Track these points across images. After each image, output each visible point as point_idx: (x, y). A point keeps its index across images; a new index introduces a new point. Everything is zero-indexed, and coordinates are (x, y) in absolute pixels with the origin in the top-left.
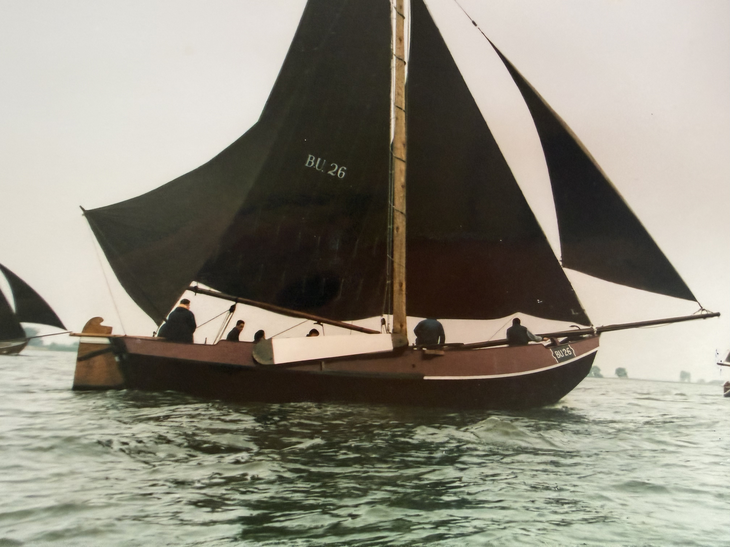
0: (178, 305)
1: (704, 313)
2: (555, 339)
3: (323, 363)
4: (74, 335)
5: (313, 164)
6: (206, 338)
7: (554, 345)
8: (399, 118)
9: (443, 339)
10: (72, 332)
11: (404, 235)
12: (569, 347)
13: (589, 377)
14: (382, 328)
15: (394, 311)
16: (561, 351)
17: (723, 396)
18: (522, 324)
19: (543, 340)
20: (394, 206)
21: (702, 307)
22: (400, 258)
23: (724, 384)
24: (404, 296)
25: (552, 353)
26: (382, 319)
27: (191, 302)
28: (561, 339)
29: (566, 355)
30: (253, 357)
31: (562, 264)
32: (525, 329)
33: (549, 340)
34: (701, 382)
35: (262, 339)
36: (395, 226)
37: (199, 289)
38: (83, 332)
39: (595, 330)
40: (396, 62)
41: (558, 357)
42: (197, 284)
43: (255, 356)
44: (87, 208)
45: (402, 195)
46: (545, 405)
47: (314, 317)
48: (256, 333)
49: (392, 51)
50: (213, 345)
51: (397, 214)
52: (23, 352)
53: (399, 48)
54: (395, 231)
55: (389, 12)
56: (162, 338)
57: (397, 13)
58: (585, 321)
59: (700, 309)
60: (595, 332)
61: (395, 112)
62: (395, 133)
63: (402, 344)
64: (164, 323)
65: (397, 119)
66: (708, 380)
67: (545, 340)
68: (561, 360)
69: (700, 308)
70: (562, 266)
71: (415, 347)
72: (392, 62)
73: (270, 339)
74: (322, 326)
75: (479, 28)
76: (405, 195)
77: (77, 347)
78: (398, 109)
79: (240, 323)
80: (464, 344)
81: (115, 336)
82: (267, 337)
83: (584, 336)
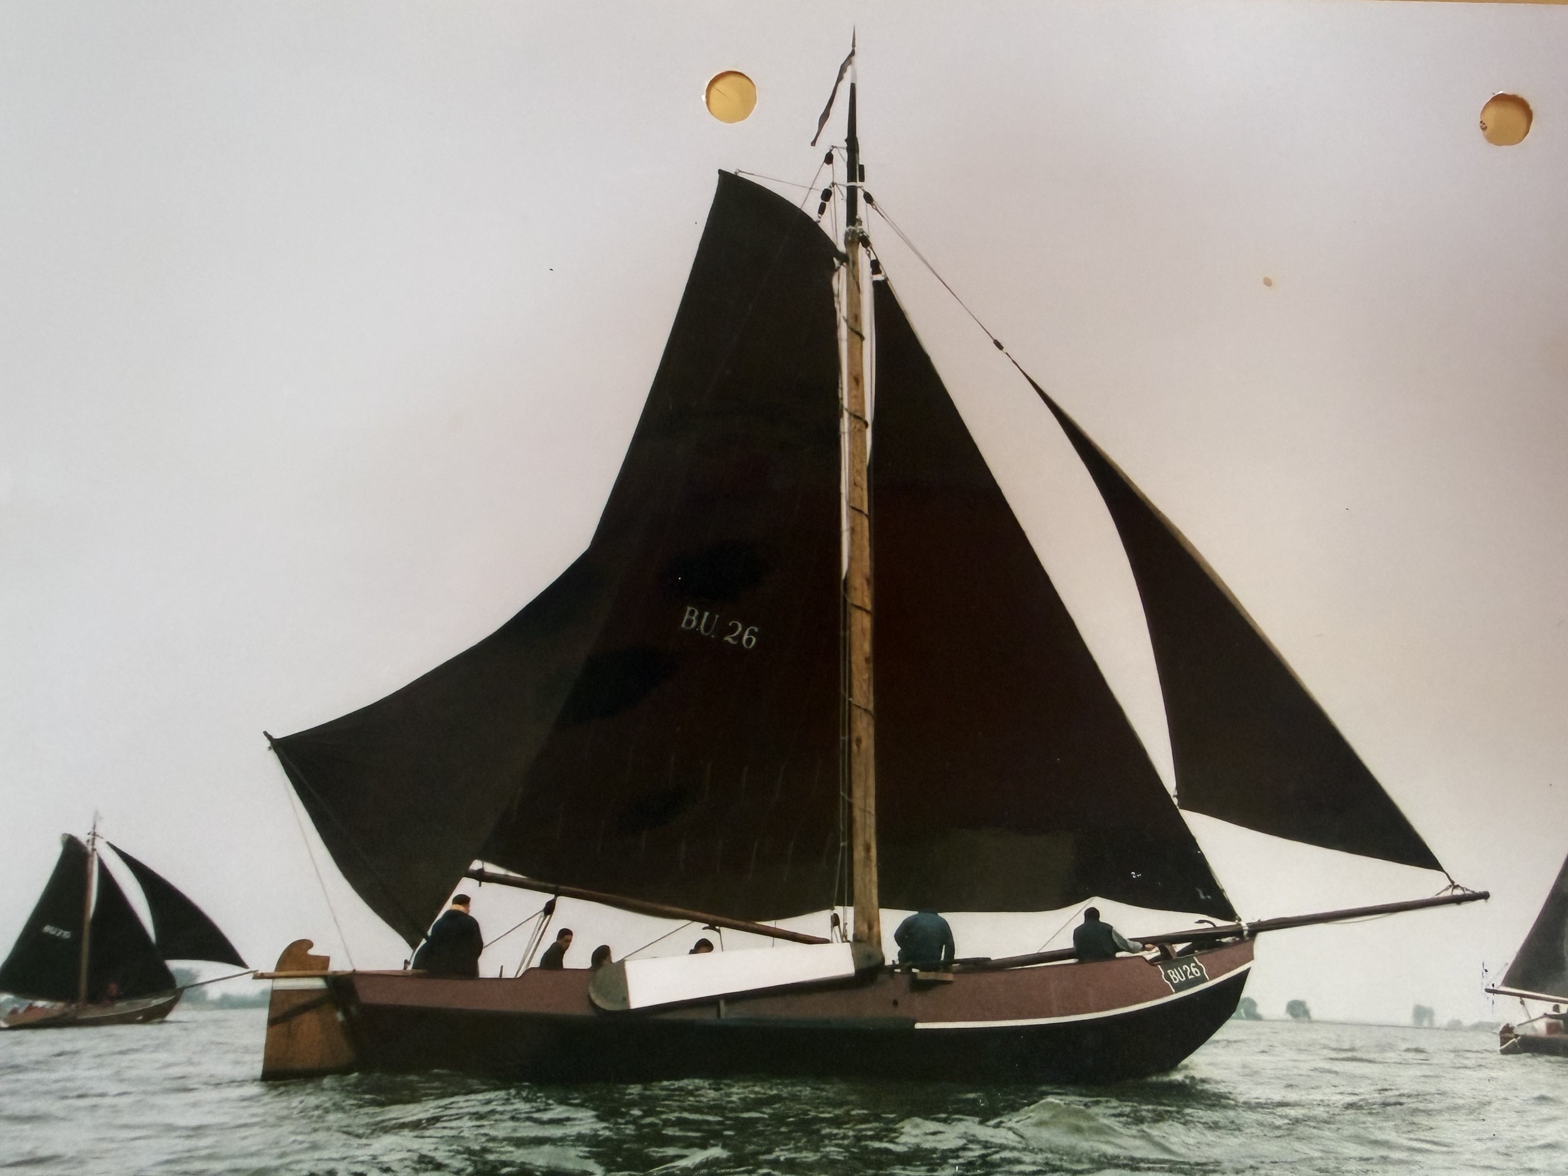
0: (449, 906)
1: (1458, 892)
2: (1168, 947)
3: (722, 1004)
4: (262, 976)
5: (694, 624)
6: (502, 967)
7: (1166, 958)
8: (858, 529)
9: (951, 950)
10: (257, 971)
11: (872, 752)
12: (1195, 962)
13: (1235, 1018)
14: (833, 932)
15: (856, 899)
16: (1179, 969)
17: (1499, 1052)
18: (1102, 919)
19: (1144, 949)
20: (851, 699)
21: (1452, 882)
22: (865, 797)
23: (1501, 1028)
24: (874, 870)
25: (1163, 973)
26: (832, 916)
27: (471, 900)
28: (1179, 947)
29: (1190, 977)
30: (589, 997)
31: (1179, 801)
32: (1108, 930)
33: (1157, 948)
34: (1455, 1026)
35: (606, 962)
36: (854, 736)
37: (486, 874)
38: (276, 970)
39: (1244, 928)
40: (850, 424)
41: (1175, 982)
42: (483, 864)
43: (593, 996)
44: (277, 735)
45: (866, 676)
46: (1150, 1074)
47: (704, 916)
48: (594, 953)
49: (840, 401)
50: (515, 979)
51: (856, 713)
52: (171, 1017)
53: (856, 397)
54: (854, 747)
55: (834, 328)
56: (421, 971)
57: (849, 330)
58: (1225, 910)
59: (1450, 886)
60: (1245, 933)
61: (849, 517)
62: (851, 559)
63: (873, 963)
64: (424, 942)
65: (853, 530)
66: (1468, 1021)
67: (1149, 950)
68: (1179, 987)
69: (1450, 883)
70: (1178, 807)
71: (897, 967)
72: (841, 424)
73: (622, 963)
74: (719, 934)
75: (1007, 354)
76: (872, 676)
77: (268, 998)
78: (856, 512)
79: (565, 935)
80: (992, 959)
81: (335, 972)
82: (615, 958)
83: (1224, 940)
